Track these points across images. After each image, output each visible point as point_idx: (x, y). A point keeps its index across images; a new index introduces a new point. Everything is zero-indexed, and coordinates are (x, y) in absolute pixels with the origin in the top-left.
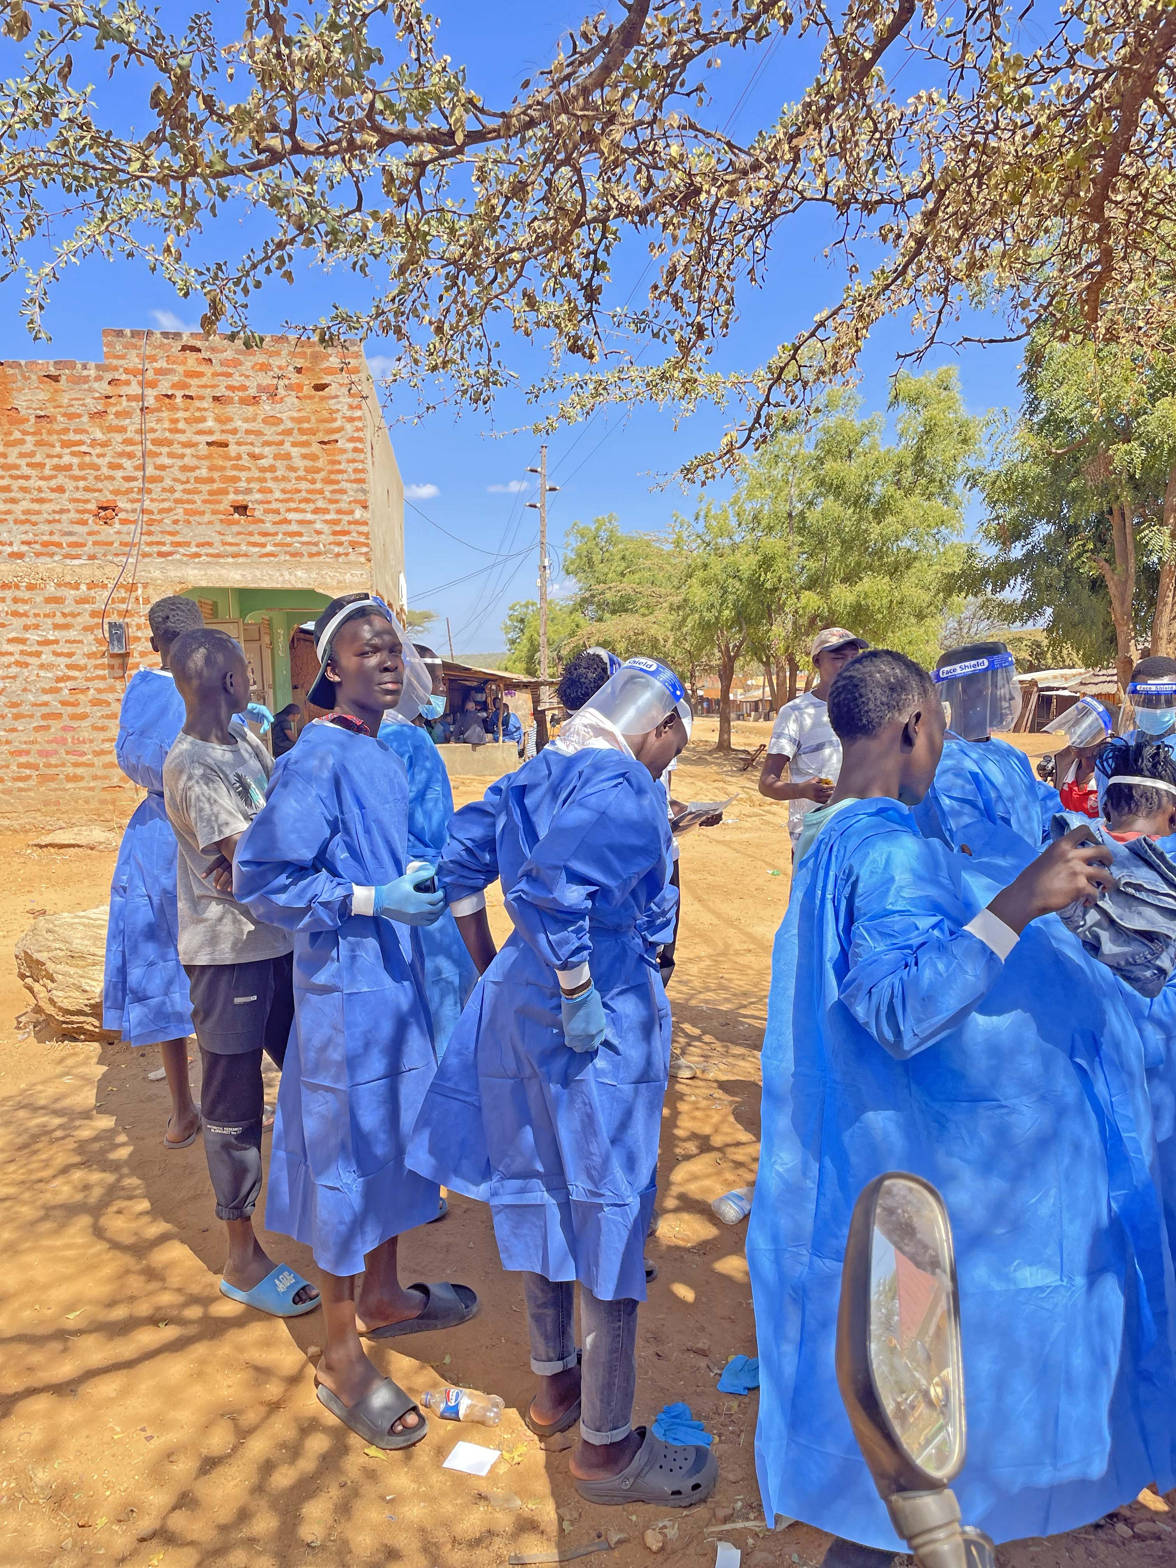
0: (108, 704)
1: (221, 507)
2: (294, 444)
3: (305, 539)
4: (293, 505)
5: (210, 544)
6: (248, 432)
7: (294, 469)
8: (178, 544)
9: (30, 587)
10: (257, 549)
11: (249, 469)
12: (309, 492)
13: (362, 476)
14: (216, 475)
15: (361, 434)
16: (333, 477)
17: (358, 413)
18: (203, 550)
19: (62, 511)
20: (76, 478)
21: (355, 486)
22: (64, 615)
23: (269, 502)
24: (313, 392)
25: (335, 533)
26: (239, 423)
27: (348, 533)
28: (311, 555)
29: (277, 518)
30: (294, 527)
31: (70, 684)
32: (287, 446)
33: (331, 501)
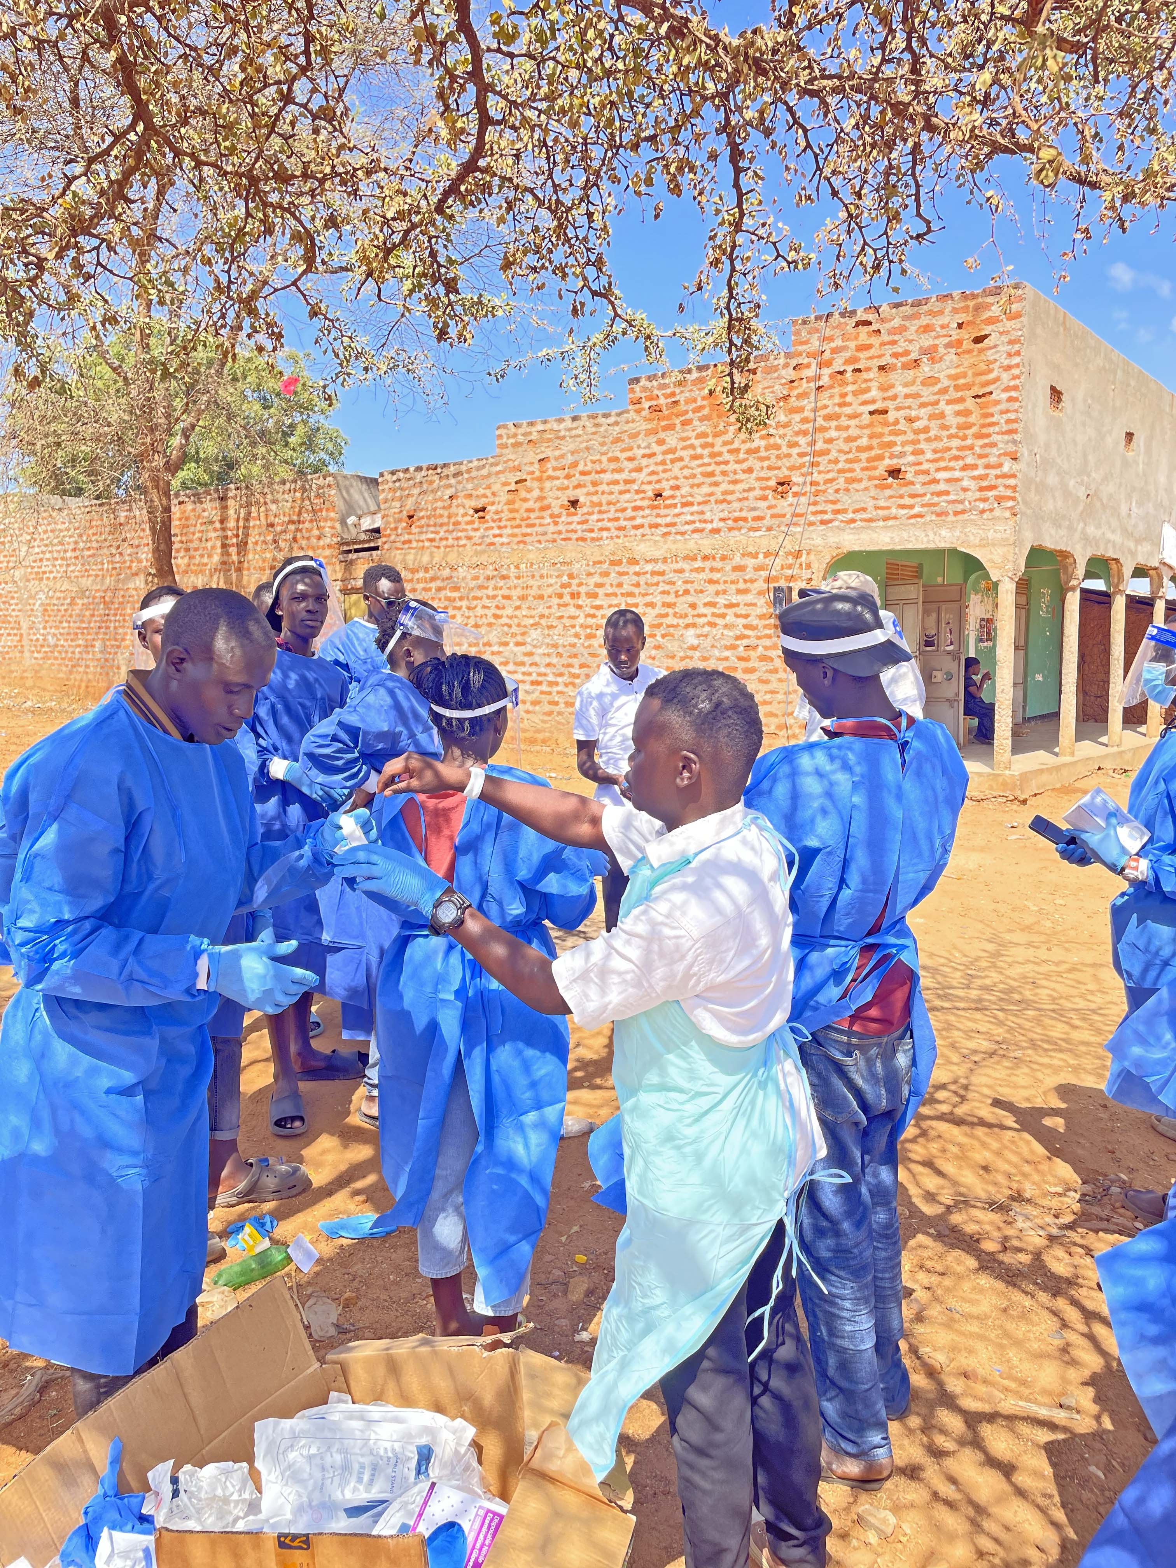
0: (772, 660)
1: (877, 473)
2: (949, 402)
3: (952, 497)
4: (942, 464)
5: (864, 509)
6: (907, 396)
7: (944, 427)
8: (837, 512)
9: (724, 558)
10: (905, 511)
11: (905, 433)
12: (960, 449)
13: (1015, 426)
14: (875, 442)
15: (1017, 382)
16: (984, 431)
17: (1016, 360)
18: (858, 516)
19: (750, 489)
20: (762, 459)
21: (1006, 437)
22: (745, 581)
23: (920, 464)
24: (973, 345)
25: (981, 489)
26: (900, 388)
27: (994, 487)
28: (956, 513)
29: (927, 478)
30: (942, 487)
31: (745, 642)
32: (942, 404)
33: (981, 456)
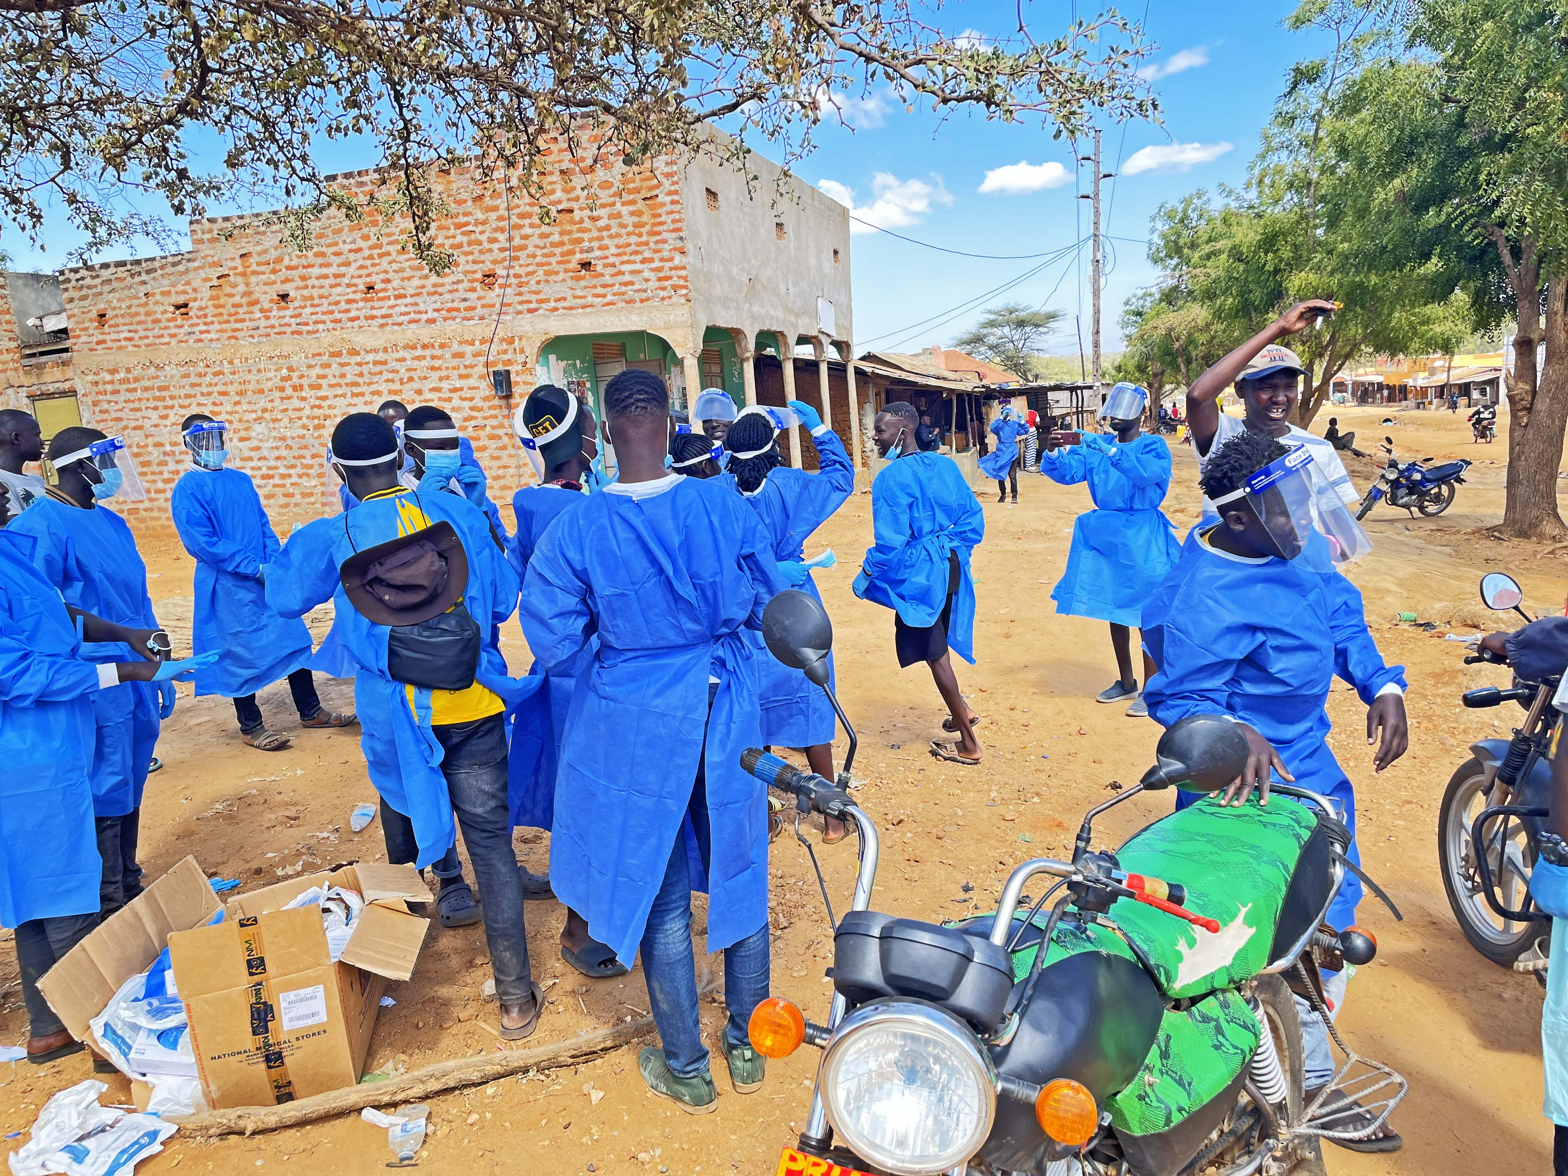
0: (500, 438)
1: (571, 266)
2: (623, 204)
3: (636, 287)
4: (625, 258)
5: (564, 299)
6: (588, 198)
7: (623, 226)
8: (541, 301)
9: (442, 346)
10: (599, 299)
11: (590, 230)
12: (638, 244)
13: (679, 225)
14: (566, 238)
15: (676, 187)
16: (655, 229)
17: (673, 168)
18: (560, 304)
19: (459, 282)
20: (466, 254)
21: (674, 235)
22: (466, 367)
23: (607, 257)
25: (660, 279)
26: (581, 191)
27: (670, 278)
28: (642, 301)
29: (614, 270)
30: (627, 278)
31: (473, 423)
32: (618, 205)
33: (656, 251)
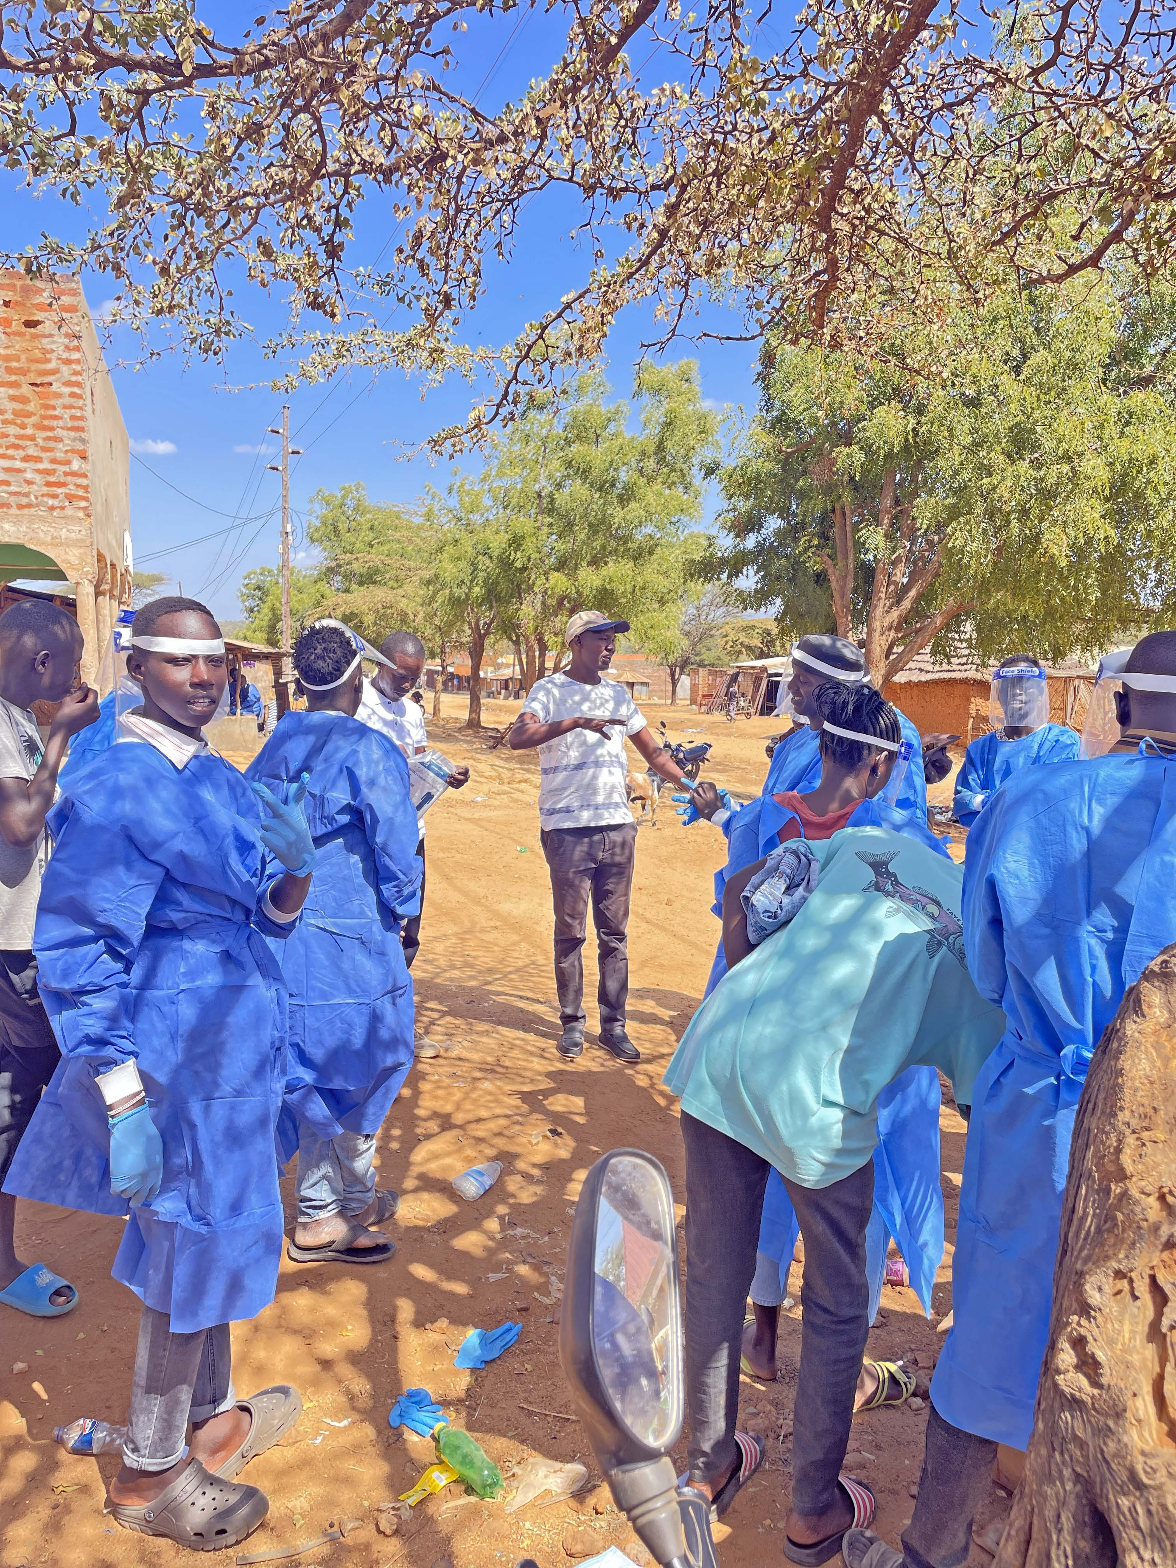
3: (13, 489)
12: (18, 437)
13: (80, 423)
15: (79, 379)
16: (46, 422)
17: (76, 356)
21: (72, 434)
24: (24, 329)
25: (48, 484)
27: (64, 485)
28: (20, 507)
33: (44, 449)
